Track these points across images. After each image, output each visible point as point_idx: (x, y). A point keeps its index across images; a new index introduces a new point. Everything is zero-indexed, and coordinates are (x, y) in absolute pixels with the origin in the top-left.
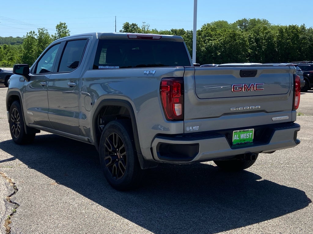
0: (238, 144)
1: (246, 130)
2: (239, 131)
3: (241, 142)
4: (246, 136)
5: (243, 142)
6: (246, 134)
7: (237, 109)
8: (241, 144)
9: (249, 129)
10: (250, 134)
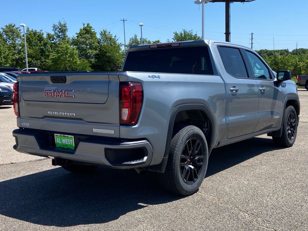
0: (60, 148)
1: (66, 135)
2: (60, 135)
3: (64, 146)
4: (67, 141)
5: (66, 147)
6: (67, 140)
7: (53, 113)
8: (63, 148)
9: (69, 136)
10: (71, 140)
